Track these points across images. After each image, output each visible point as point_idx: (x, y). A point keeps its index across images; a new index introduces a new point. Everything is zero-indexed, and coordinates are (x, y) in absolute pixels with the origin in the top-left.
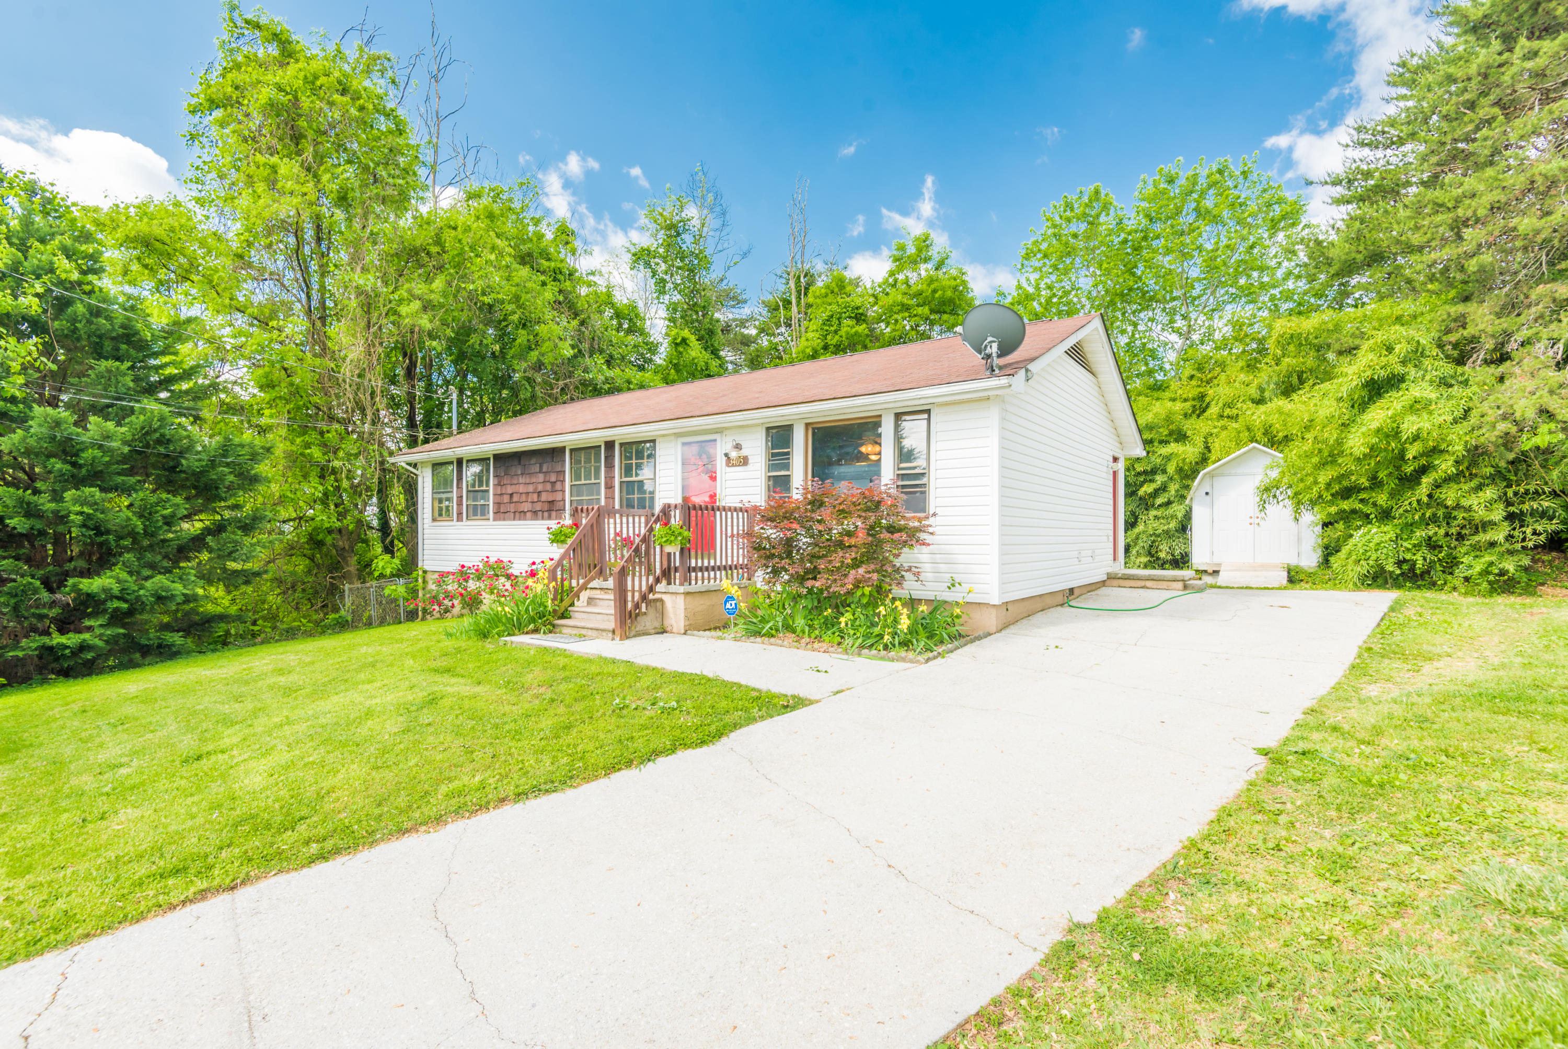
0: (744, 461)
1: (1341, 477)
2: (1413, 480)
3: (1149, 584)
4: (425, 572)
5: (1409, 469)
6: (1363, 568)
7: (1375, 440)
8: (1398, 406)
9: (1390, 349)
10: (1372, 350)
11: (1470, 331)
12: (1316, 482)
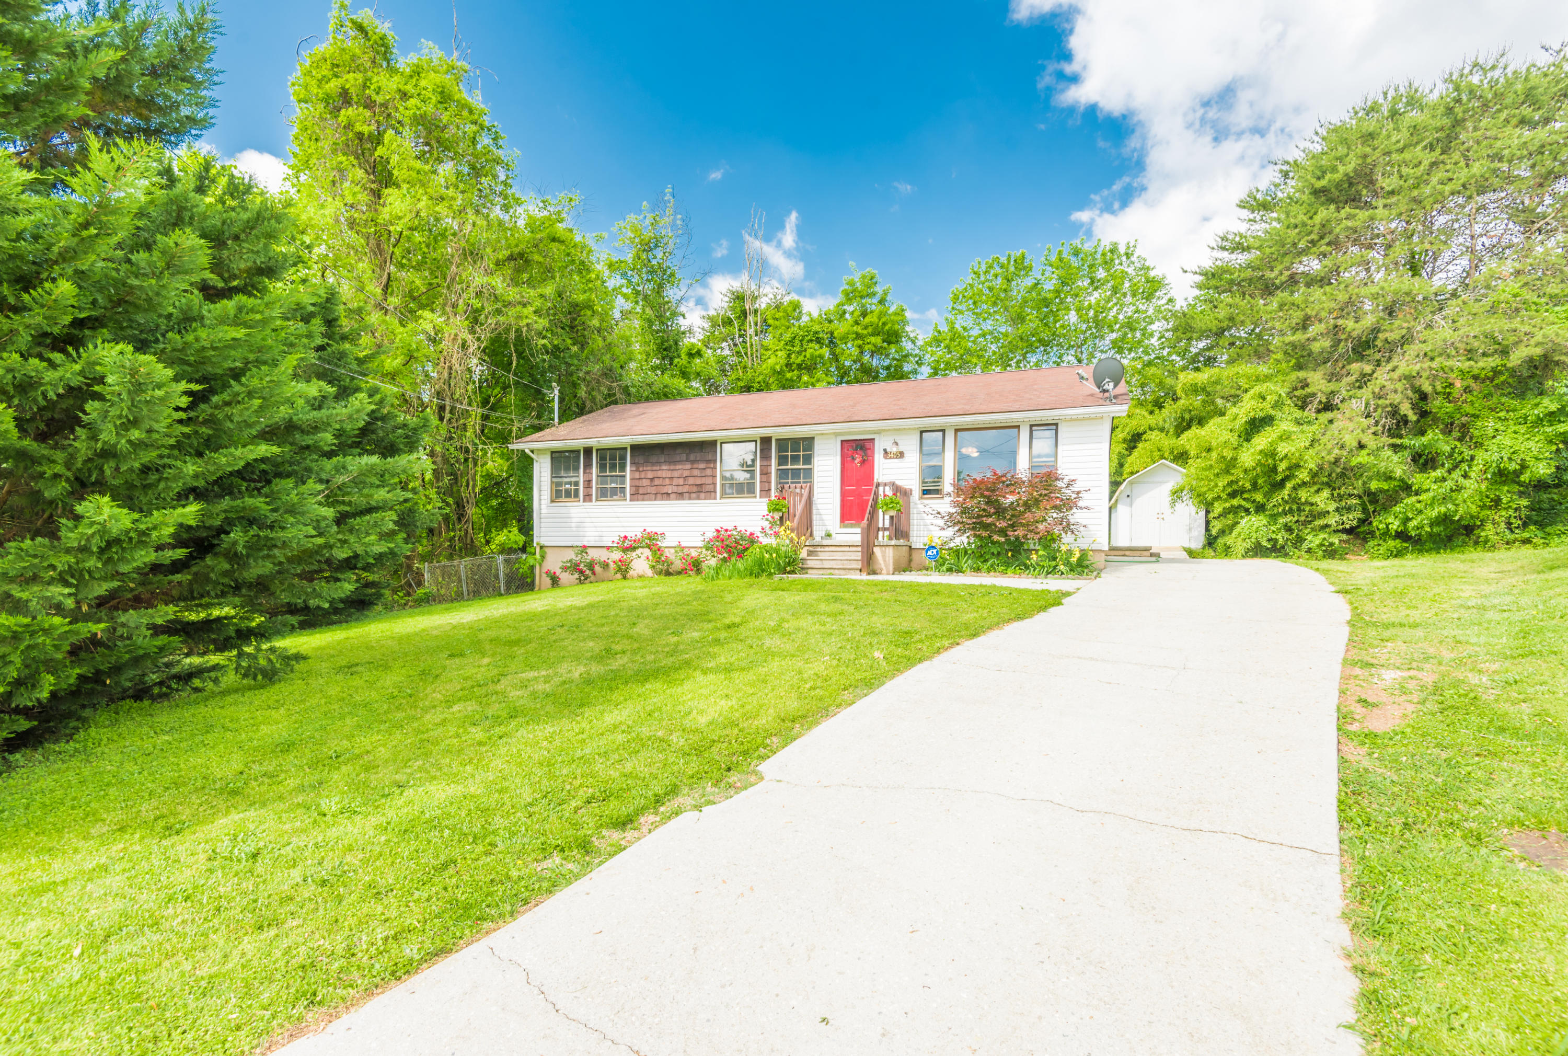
0: (901, 455)
1: (1231, 483)
2: (1281, 484)
3: (1127, 553)
4: (541, 547)
5: (1279, 478)
6: (1249, 544)
7: (1259, 457)
8: (1274, 436)
9: (1264, 399)
10: (1253, 398)
11: (1308, 390)
12: (1216, 485)
